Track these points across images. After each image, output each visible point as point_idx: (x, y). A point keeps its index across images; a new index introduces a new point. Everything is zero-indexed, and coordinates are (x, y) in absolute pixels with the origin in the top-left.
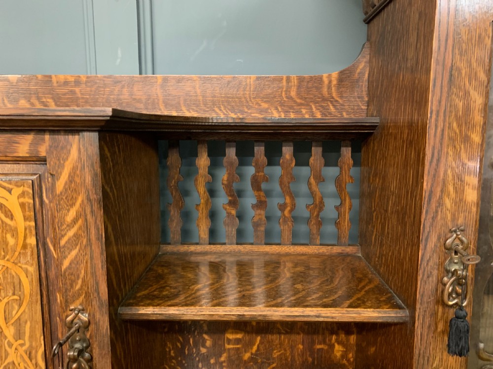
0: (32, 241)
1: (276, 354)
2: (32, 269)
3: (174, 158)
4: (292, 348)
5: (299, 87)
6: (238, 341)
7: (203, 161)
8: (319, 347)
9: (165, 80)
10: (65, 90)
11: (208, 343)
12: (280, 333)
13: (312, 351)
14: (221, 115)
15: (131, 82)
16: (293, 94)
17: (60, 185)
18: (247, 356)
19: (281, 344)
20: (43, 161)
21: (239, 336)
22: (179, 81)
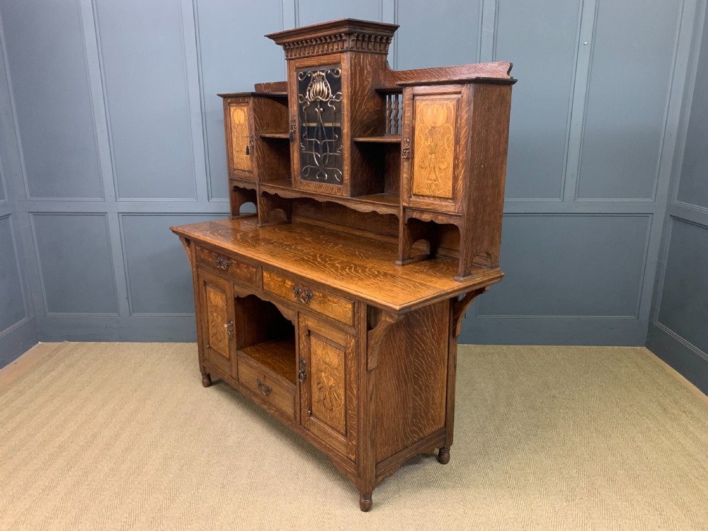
0: (247, 118)
2: (248, 124)
17: (250, 107)
20: (248, 102)
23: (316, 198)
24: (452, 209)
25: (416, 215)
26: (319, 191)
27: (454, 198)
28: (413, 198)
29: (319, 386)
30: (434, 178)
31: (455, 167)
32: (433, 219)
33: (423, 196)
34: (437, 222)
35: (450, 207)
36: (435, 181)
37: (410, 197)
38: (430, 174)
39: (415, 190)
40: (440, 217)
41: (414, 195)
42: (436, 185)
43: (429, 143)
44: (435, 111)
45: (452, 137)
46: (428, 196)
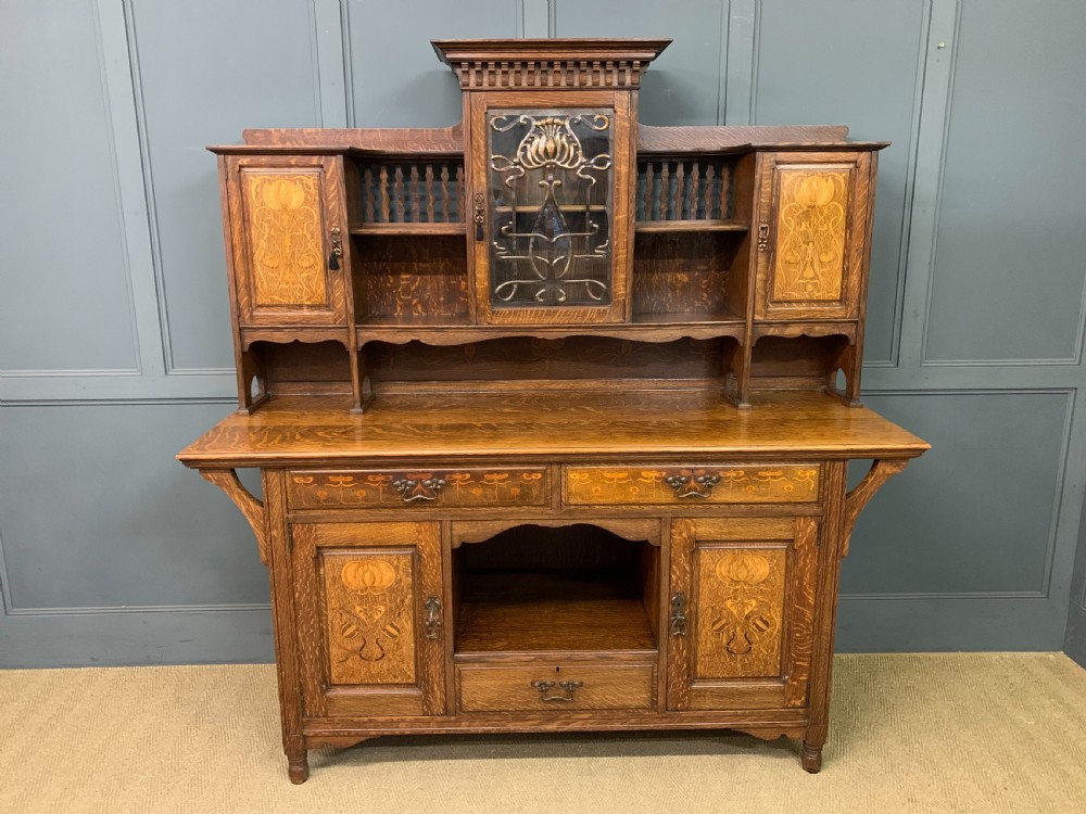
0: (317, 198)
1: (429, 287)
2: (318, 210)
3: (368, 174)
4: (438, 283)
5: (433, 135)
6: (407, 279)
7: (384, 176)
8: (452, 282)
9: (363, 131)
10: (311, 137)
11: (391, 281)
12: (430, 274)
13: (449, 286)
14: (391, 149)
15: (345, 132)
16: (430, 138)
17: (328, 175)
18: (413, 288)
19: (432, 281)
20: (322, 167)
21: (408, 276)
22: (370, 131)
23: (539, 335)
24: (842, 314)
25: (771, 332)
26: (547, 321)
27: (843, 300)
28: (772, 308)
29: (717, 626)
30: (812, 275)
31: (846, 257)
32: (806, 333)
33: (789, 302)
34: (812, 335)
35: (838, 311)
36: (812, 279)
37: (766, 306)
38: (804, 270)
39: (778, 296)
40: (817, 328)
41: (774, 302)
42: (815, 285)
43: (803, 228)
44: (814, 185)
45: (841, 218)
46: (799, 302)
